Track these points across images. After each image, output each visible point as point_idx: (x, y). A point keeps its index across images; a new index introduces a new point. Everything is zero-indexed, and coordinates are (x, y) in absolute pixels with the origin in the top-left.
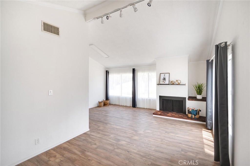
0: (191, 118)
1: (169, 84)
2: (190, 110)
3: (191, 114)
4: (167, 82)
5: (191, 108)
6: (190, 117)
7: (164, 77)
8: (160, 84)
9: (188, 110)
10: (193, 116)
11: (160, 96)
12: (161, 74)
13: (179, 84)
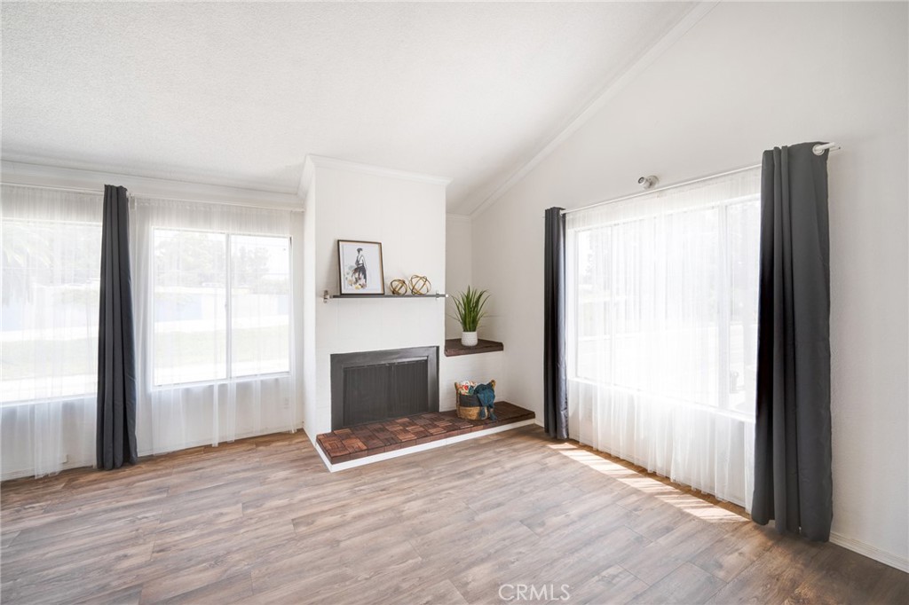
0: (480, 423)
1: (382, 295)
2: (464, 392)
3: (481, 405)
4: (374, 285)
5: (463, 384)
6: (473, 417)
7: (358, 261)
8: (343, 295)
9: (458, 394)
10: (485, 410)
11: (333, 357)
12: (340, 243)
13: (416, 294)
